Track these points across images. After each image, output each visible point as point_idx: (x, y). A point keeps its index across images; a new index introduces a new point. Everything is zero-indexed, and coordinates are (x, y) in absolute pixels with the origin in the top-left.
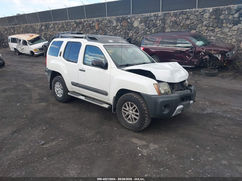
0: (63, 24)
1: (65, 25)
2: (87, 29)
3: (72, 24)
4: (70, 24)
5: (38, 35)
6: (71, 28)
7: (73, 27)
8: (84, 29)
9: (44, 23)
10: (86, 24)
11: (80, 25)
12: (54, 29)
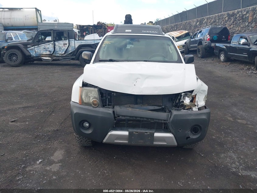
0: (216, 18)
1: (217, 18)
2: (238, 22)
3: (224, 17)
4: (222, 17)
5: (187, 32)
6: (223, 21)
7: (225, 21)
8: (235, 22)
9: (199, 19)
10: (239, 16)
11: (232, 18)
12: (206, 24)
